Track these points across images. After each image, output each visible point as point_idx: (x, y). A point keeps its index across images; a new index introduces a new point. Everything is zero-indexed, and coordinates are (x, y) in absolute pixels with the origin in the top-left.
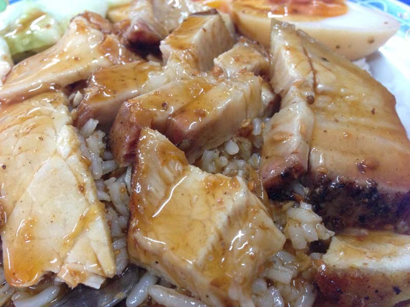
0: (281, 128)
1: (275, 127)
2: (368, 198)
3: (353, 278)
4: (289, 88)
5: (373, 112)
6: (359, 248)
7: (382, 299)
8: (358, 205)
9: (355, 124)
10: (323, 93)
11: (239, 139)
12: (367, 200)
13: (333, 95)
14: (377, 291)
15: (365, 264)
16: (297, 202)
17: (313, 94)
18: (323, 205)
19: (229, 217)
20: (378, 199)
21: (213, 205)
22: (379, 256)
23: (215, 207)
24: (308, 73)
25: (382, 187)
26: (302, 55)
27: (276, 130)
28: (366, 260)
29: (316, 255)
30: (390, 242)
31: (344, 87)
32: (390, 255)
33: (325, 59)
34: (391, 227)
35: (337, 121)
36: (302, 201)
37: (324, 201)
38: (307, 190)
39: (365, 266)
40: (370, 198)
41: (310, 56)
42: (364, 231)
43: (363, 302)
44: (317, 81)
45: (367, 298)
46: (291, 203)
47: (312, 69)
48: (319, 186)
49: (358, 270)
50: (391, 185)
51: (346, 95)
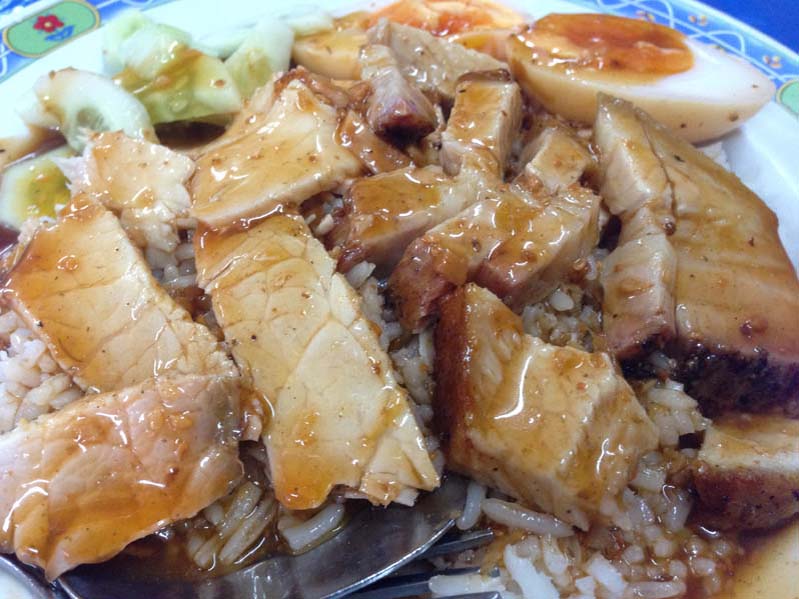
0: (630, 272)
1: (621, 270)
2: (755, 373)
3: (743, 481)
4: (638, 210)
5: (751, 243)
6: (744, 441)
7: (778, 508)
8: (741, 383)
9: (729, 263)
10: (685, 217)
11: (570, 287)
12: (754, 376)
13: (697, 219)
14: (772, 497)
15: (757, 462)
16: (661, 379)
17: (673, 220)
18: (695, 383)
19: (595, 409)
20: (767, 374)
21: (571, 392)
22: (772, 451)
23: (574, 396)
24: (664, 187)
25: (774, 357)
26: (650, 155)
27: (622, 276)
28: (756, 457)
29: (689, 452)
30: (781, 431)
31: (713, 207)
32: (786, 449)
33: (678, 158)
34: (779, 409)
35: (706, 260)
36: (668, 380)
37: (697, 377)
38: (672, 363)
39: (757, 466)
40: (758, 373)
41: (661, 156)
42: (746, 417)
43: (754, 512)
44: (677, 198)
45: (758, 507)
46: (652, 382)
47: (668, 180)
48: (692, 359)
49: (749, 470)
50: (783, 353)
51: (715, 219)
